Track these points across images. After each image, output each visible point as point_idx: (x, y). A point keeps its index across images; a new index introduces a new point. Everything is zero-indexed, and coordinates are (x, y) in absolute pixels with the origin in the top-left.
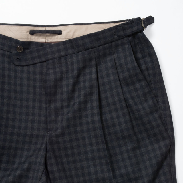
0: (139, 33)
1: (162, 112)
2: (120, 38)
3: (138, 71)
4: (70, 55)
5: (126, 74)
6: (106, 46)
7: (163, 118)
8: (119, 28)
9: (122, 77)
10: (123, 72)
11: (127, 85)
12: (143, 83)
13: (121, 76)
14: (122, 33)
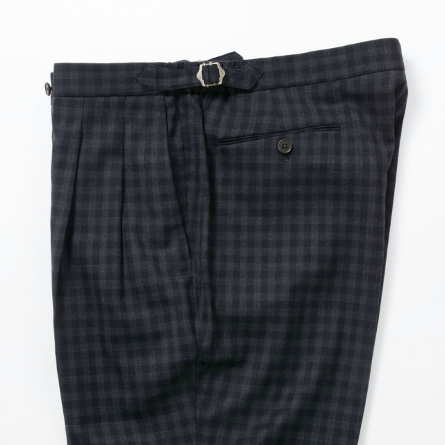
2: (147, 91)
14: (152, 82)
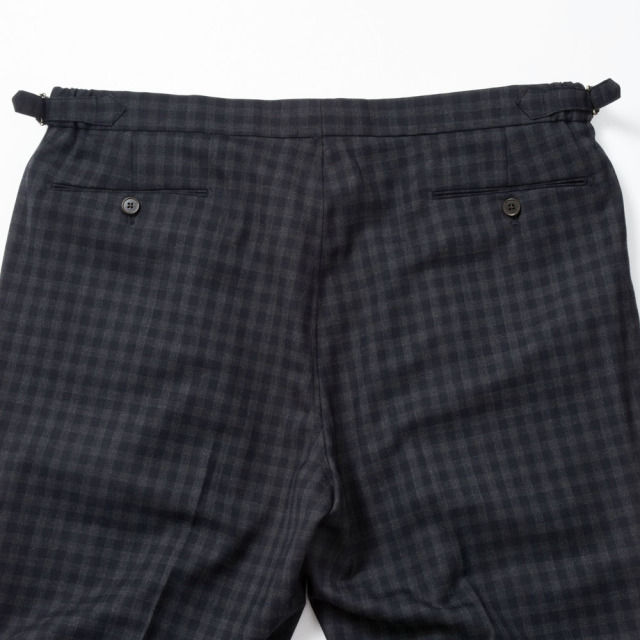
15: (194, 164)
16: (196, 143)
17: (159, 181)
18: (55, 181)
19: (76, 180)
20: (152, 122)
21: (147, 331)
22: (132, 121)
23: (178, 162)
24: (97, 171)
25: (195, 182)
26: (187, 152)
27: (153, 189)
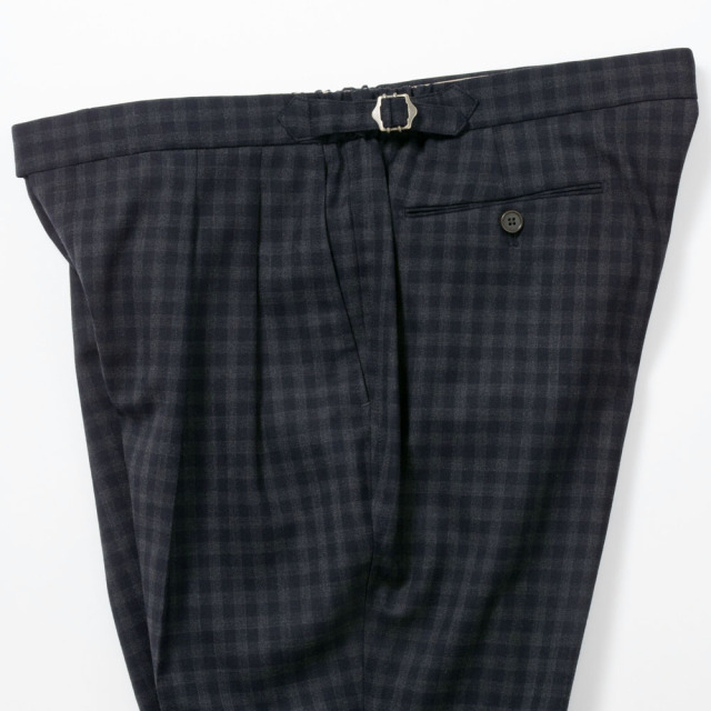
0: (363, 140)
1: (374, 428)
3: (329, 271)
4: (107, 158)
5: (286, 272)
6: (241, 151)
7: (373, 452)
8: (297, 102)
9: (268, 277)
10: (277, 261)
11: (280, 310)
12: (334, 316)
13: (267, 273)
15: (579, 154)
16: (575, 127)
17: (538, 181)
18: (408, 205)
19: (434, 199)
20: (514, 111)
21: (557, 378)
22: (490, 114)
23: (558, 154)
24: (457, 182)
25: (583, 176)
26: (567, 140)
27: (532, 194)
